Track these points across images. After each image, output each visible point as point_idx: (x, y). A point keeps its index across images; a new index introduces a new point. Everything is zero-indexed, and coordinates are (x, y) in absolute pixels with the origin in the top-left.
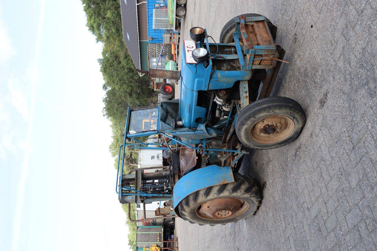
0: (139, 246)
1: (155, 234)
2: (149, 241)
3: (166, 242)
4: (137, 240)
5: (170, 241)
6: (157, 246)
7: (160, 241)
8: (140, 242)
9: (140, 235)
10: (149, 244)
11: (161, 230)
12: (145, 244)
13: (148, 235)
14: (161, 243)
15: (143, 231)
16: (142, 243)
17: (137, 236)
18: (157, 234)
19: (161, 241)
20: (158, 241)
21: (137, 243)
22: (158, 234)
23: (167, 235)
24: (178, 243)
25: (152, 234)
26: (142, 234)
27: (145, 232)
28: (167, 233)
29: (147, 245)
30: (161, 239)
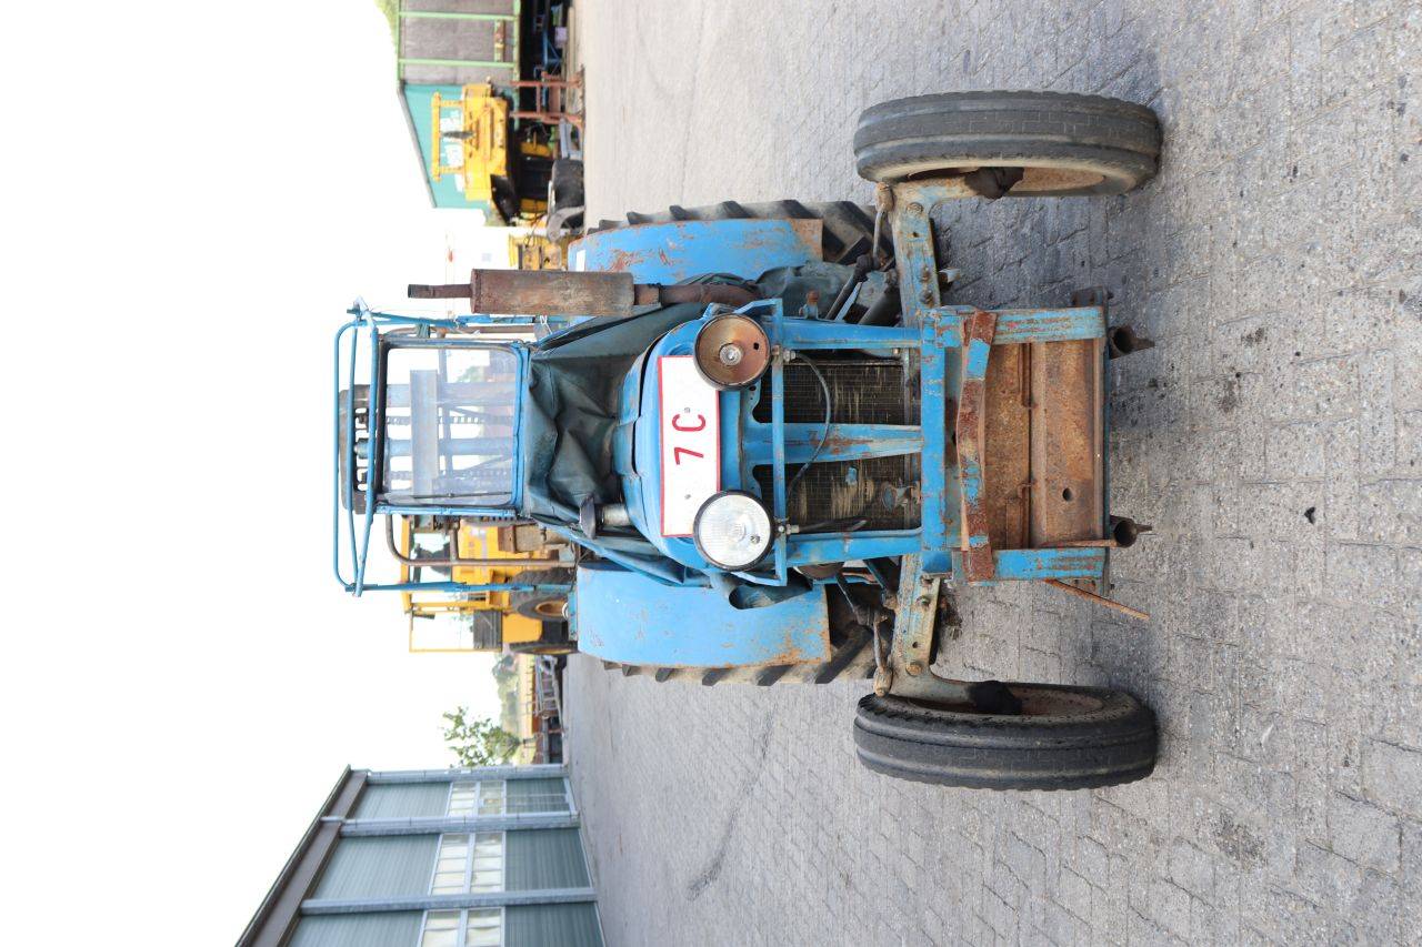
0: (410, 75)
1: (482, 23)
2: (451, 54)
3: (530, 84)
4: (403, 48)
5: (552, 81)
6: (493, 94)
7: (506, 57)
8: (417, 58)
9: (414, 24)
10: (455, 68)
11: (512, 9)
12: (436, 66)
13: (453, 25)
14: (512, 69)
15: (427, 8)
16: (421, 65)
17: (403, 29)
18: (491, 24)
19: (511, 61)
20: (498, 56)
21: (402, 61)
22: (497, 25)
23: (538, 28)
24: (584, 91)
25: (470, 24)
26: (421, 22)
27: (439, 11)
28: (539, 21)
29: (449, 75)
30: (507, 48)
